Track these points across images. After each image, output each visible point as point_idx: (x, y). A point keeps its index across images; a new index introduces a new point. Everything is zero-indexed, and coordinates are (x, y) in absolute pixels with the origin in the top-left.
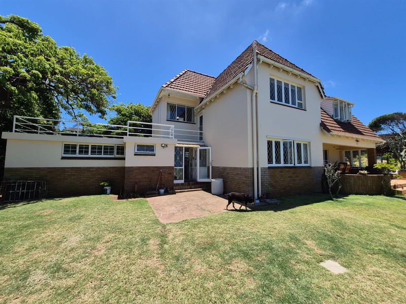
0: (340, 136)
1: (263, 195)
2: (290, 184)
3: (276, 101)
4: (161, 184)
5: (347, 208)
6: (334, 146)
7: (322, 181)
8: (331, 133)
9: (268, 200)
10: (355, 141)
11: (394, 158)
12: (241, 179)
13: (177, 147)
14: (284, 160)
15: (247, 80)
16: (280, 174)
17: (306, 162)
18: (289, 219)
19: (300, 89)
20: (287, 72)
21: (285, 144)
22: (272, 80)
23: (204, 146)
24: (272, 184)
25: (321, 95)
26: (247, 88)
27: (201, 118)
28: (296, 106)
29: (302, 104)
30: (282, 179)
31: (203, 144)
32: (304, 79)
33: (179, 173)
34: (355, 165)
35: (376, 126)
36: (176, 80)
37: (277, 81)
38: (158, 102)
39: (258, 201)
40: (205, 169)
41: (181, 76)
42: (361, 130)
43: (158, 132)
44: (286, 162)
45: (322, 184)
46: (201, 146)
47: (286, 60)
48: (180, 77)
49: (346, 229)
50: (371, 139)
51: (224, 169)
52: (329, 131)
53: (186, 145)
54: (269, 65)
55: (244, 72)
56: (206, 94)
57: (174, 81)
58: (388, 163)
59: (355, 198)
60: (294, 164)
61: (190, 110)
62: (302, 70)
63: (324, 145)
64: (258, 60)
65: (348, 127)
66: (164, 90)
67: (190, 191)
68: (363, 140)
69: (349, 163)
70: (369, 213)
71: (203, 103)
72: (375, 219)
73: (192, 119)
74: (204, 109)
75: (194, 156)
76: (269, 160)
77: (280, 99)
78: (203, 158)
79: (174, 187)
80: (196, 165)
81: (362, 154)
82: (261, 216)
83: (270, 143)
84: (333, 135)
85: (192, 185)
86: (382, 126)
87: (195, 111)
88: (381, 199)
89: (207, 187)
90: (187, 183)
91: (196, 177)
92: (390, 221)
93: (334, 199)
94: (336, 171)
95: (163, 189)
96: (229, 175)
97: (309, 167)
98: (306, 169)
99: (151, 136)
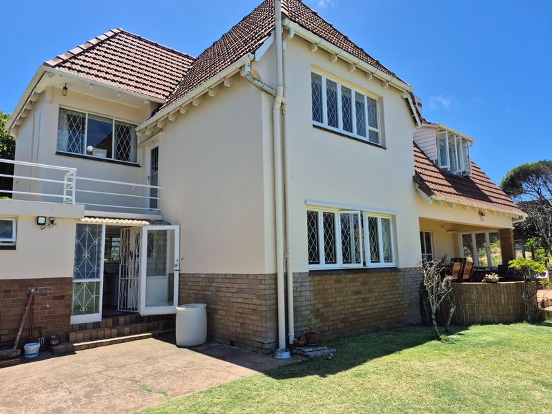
0: (450, 204)
1: (299, 339)
2: (358, 310)
3: (325, 124)
4: (29, 330)
5: (464, 354)
6: (443, 224)
7: (421, 298)
8: (434, 197)
9: (308, 351)
10: (477, 214)
11: (543, 246)
12: (248, 301)
13: (85, 225)
14: (344, 255)
15: (262, 71)
16: (337, 285)
17: (388, 259)
18: (351, 390)
19: (373, 103)
20: (347, 64)
21: (345, 220)
22: (316, 79)
23: (161, 222)
24: (318, 310)
25: (414, 118)
26: (262, 89)
27: (155, 152)
28: (367, 139)
29: (377, 133)
30: (338, 299)
31: (158, 217)
32: (381, 82)
33: (88, 297)
34: (482, 263)
35: (513, 185)
36: (87, 50)
37: (327, 80)
38: (33, 103)
39: (286, 355)
40: (162, 281)
41: (103, 42)
42: (487, 193)
43: (29, 186)
44: (347, 259)
45: (421, 304)
46: (152, 222)
47: (346, 38)
48: (98, 44)
49: (460, 400)
50: (504, 211)
51: (211, 278)
52: (429, 192)
53: (111, 222)
54: (309, 44)
55: (254, 53)
56: (167, 94)
57: (80, 54)
58: (533, 257)
59: (481, 331)
60: (364, 264)
61: (125, 131)
62: (377, 62)
63: (422, 220)
64: (286, 31)
65: (465, 186)
66: (52, 75)
67: (116, 342)
68: (492, 212)
69: (470, 259)
70: (501, 361)
71: (158, 115)
72: (510, 373)
73: (131, 155)
74: (161, 130)
75: (132, 248)
76: (310, 255)
77: (333, 121)
78: (158, 251)
79: (72, 336)
80: (137, 272)
81: (492, 241)
82: (290, 392)
83: (312, 218)
84: (437, 202)
85: (126, 324)
86: (524, 185)
87: (137, 134)
88: (522, 331)
89: (164, 328)
90: (110, 321)
91: (137, 302)
92: (534, 375)
93: (442, 337)
94: (443, 277)
95: (35, 341)
96: (222, 294)
97: (395, 269)
98: (389, 274)
99: (10, 196)
